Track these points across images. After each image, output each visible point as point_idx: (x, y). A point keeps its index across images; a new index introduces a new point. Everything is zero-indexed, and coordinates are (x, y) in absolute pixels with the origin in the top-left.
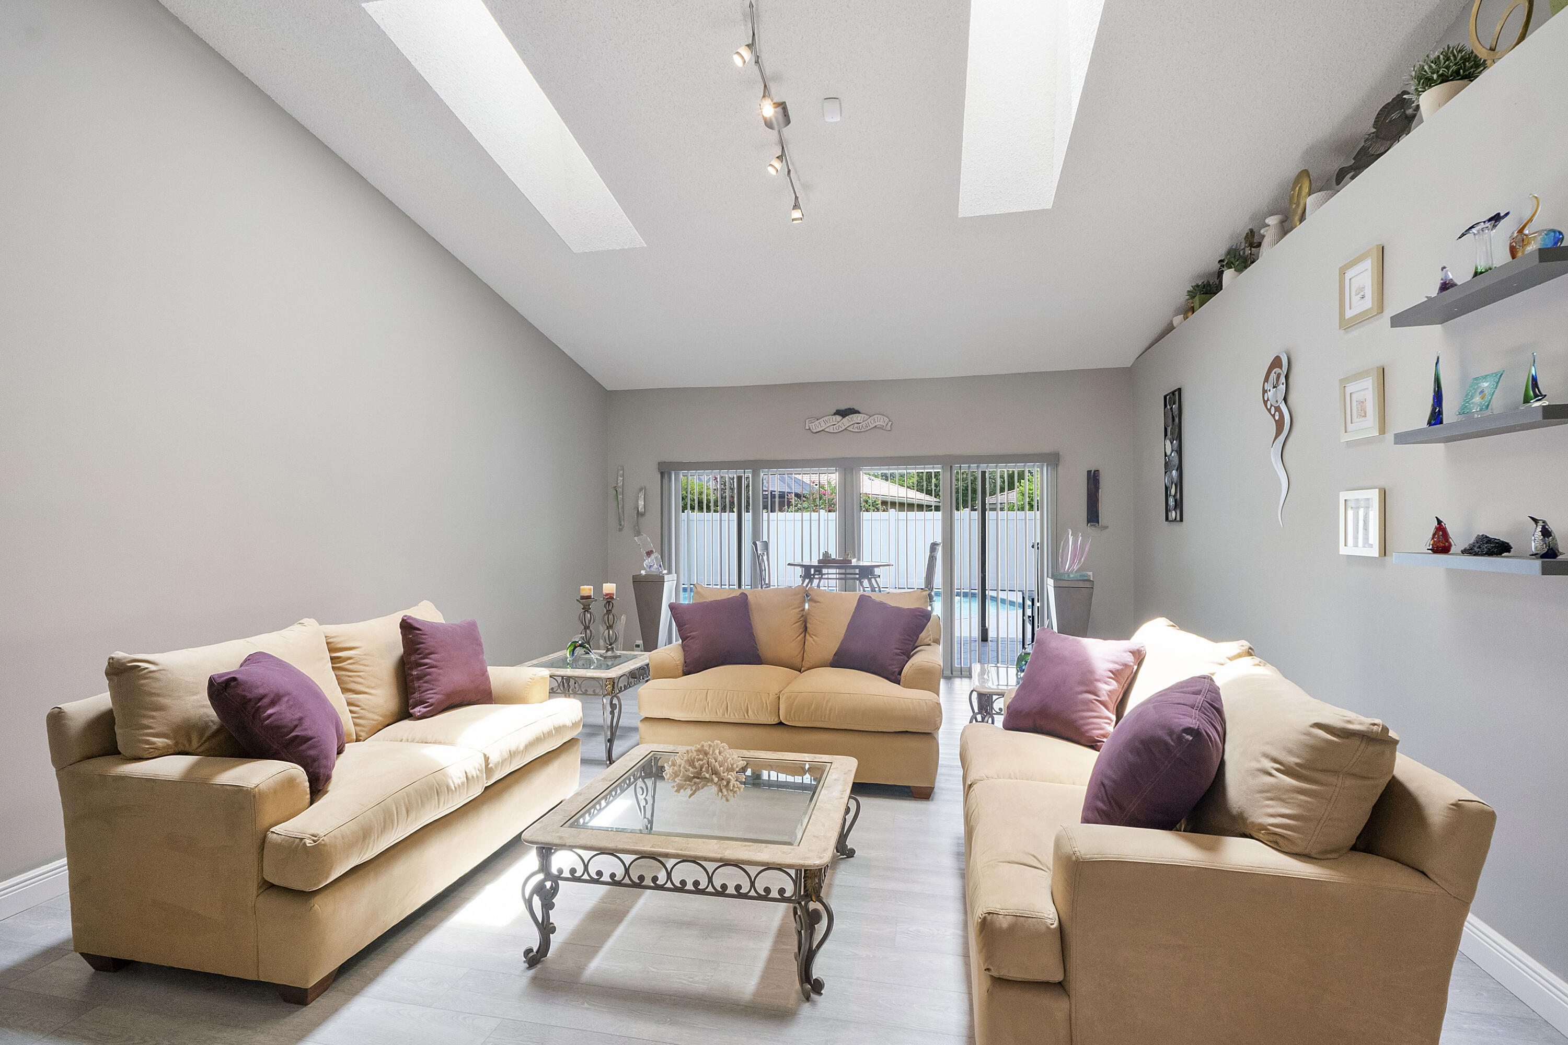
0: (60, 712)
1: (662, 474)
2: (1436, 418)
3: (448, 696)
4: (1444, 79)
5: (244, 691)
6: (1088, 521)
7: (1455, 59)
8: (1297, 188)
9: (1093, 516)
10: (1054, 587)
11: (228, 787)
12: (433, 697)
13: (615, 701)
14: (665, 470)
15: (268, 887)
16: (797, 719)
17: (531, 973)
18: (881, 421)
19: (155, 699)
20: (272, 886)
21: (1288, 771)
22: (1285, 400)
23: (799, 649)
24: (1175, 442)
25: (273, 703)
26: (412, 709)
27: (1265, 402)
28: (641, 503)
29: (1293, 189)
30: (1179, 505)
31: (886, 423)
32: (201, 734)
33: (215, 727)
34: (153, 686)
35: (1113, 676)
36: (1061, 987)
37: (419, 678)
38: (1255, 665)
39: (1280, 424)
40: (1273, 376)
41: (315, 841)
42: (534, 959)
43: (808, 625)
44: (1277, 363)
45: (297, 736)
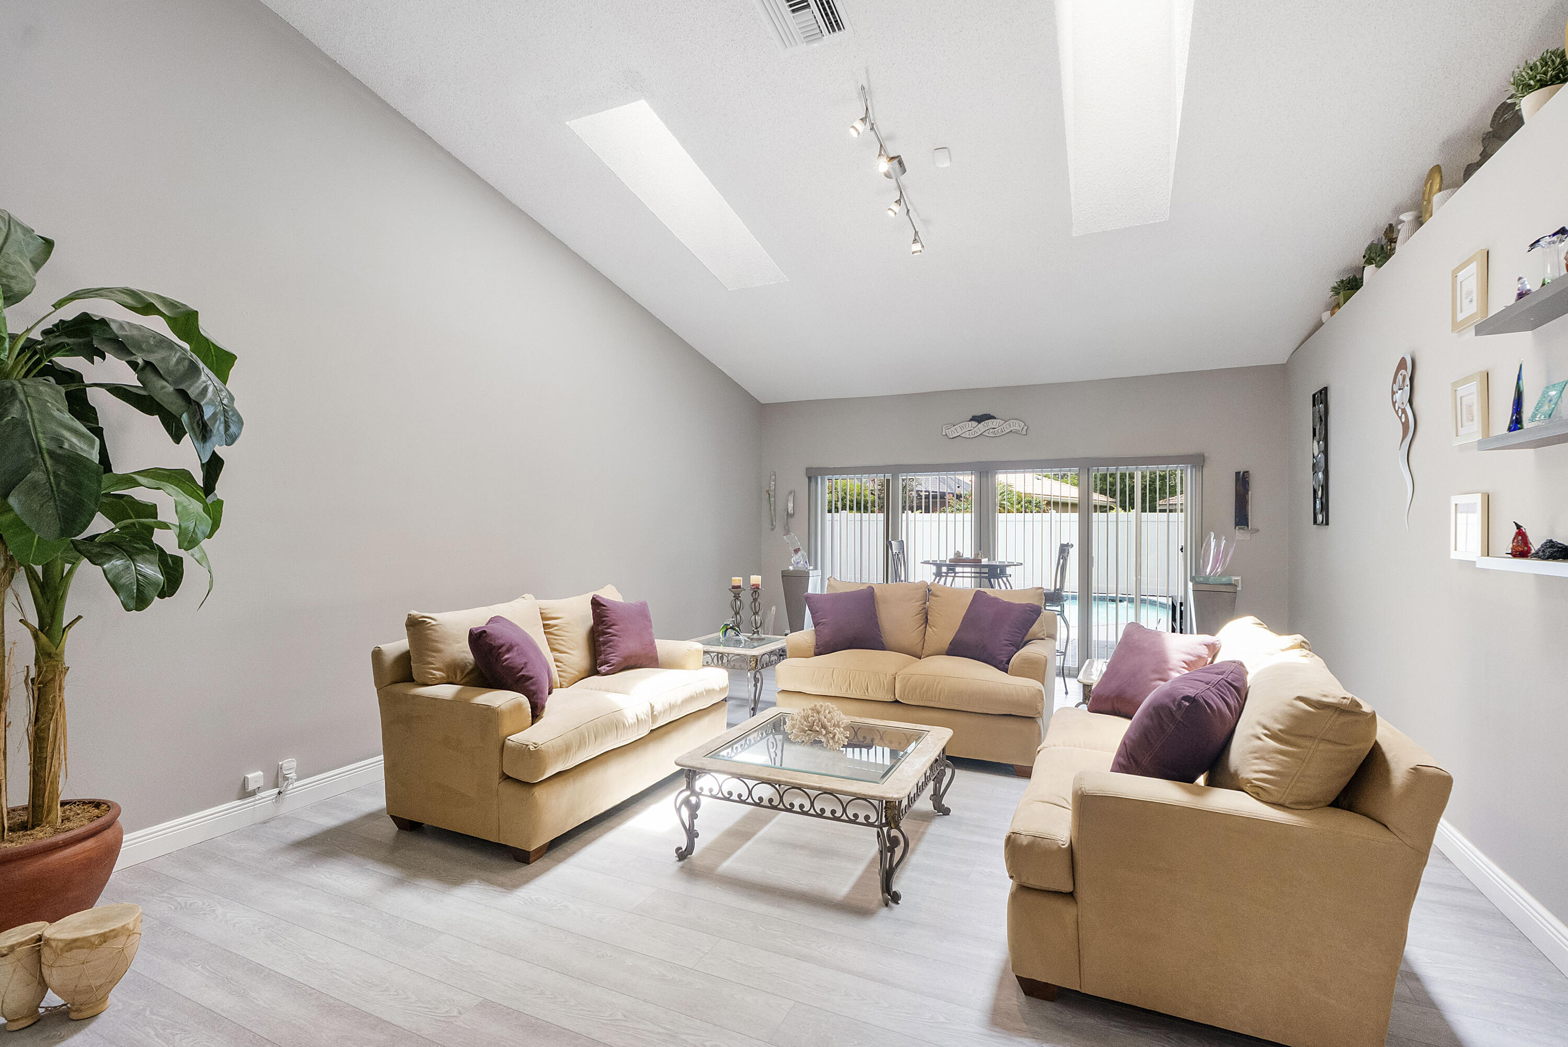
0: (379, 650)
1: (810, 478)
2: (1516, 424)
3: (626, 659)
4: (1543, 84)
5: (491, 640)
6: (1237, 524)
7: (1554, 64)
8: (1429, 185)
9: (1242, 519)
10: (1193, 591)
11: (482, 706)
12: (615, 659)
13: (758, 676)
14: (812, 475)
15: (506, 778)
16: (910, 698)
17: (681, 863)
18: (1017, 426)
19: (435, 644)
20: (508, 777)
21: (1273, 736)
22: (1410, 401)
23: (921, 638)
24: (1321, 442)
25: (508, 651)
26: (599, 667)
27: (1394, 403)
28: (791, 505)
29: (1426, 185)
30: (1325, 508)
31: (1021, 428)
32: (462, 672)
33: (470, 667)
34: (434, 635)
35: (1186, 666)
36: (1071, 896)
37: (605, 643)
39: (1405, 426)
40: (1400, 377)
41: (535, 748)
42: (683, 855)
43: (929, 617)
44: (1402, 364)
45: (523, 675)
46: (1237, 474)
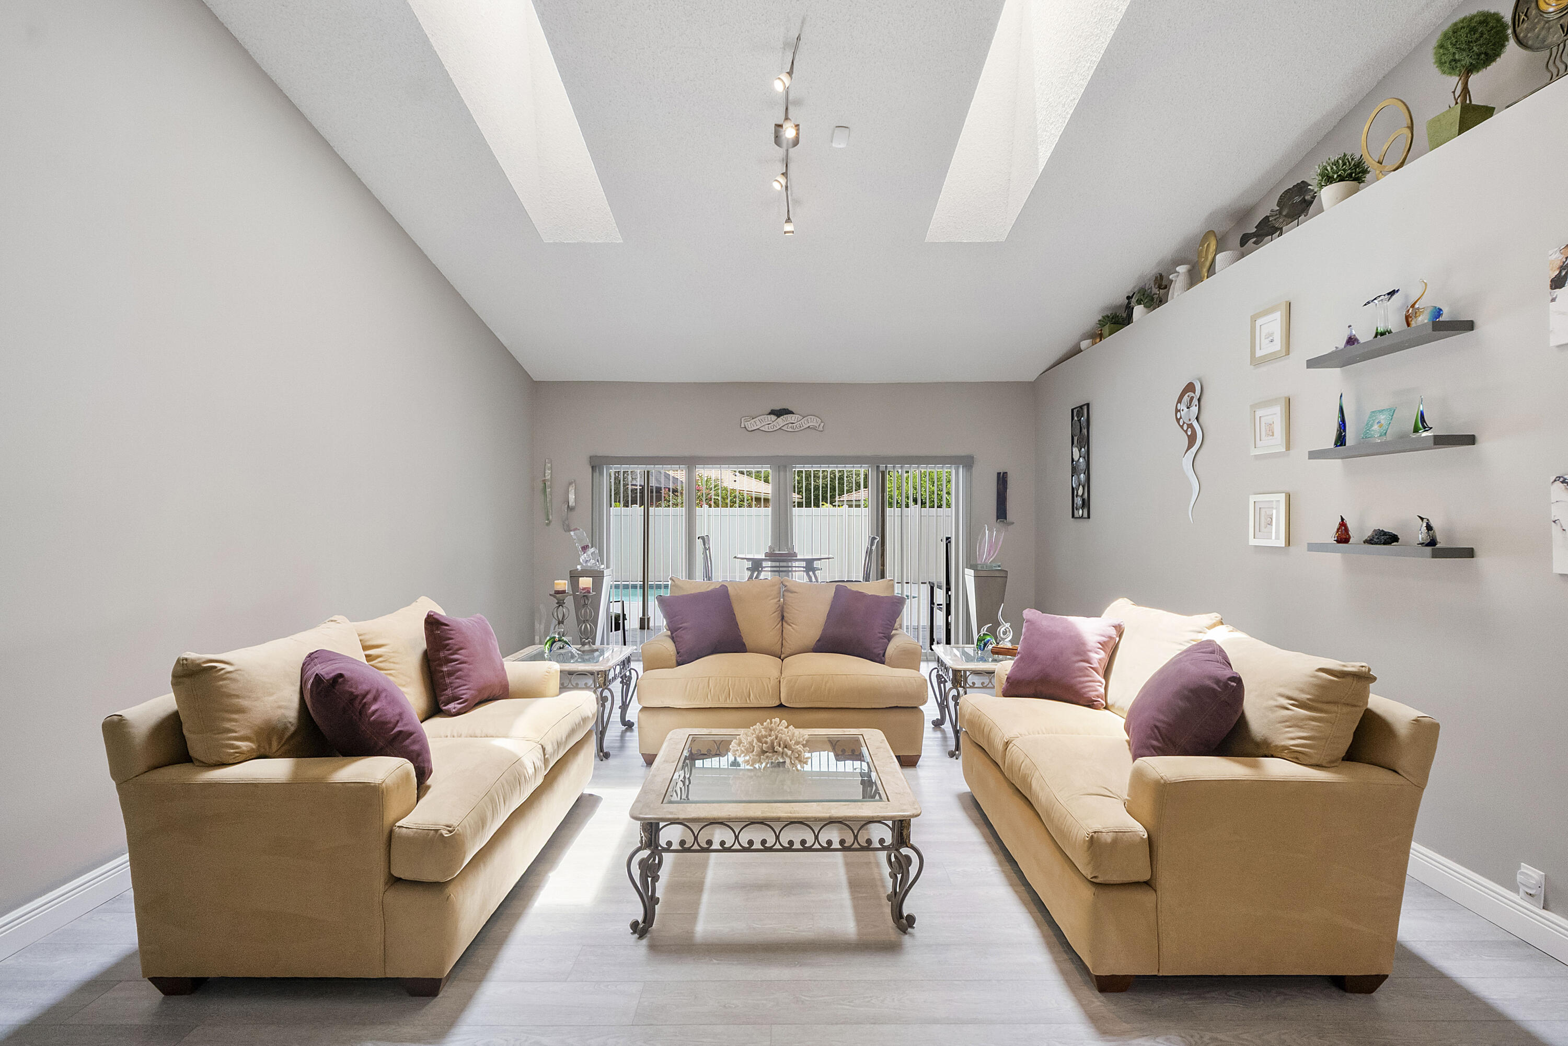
0: (121, 720)
1: (592, 467)
2: (1341, 440)
3: (480, 691)
4: (1341, 179)
5: (352, 687)
6: (998, 518)
7: (1350, 164)
8: (1206, 245)
9: (1002, 513)
10: (974, 577)
11: (349, 785)
12: (466, 692)
14: (597, 464)
15: (395, 881)
16: (798, 700)
17: (644, 942)
18: (813, 422)
19: (235, 701)
20: (399, 880)
21: (1301, 705)
22: (1197, 418)
23: (778, 638)
24: (1083, 449)
25: (375, 699)
26: (445, 706)
27: (1178, 420)
28: (572, 497)
29: (1202, 245)
30: (1086, 504)
31: (818, 424)
32: (280, 738)
33: (292, 729)
34: (232, 687)
35: (1101, 647)
36: (1148, 884)
37: (450, 674)
38: (1230, 631)
39: (1192, 439)
40: (1186, 399)
41: (450, 832)
42: (641, 929)
43: (785, 614)
44: (1190, 387)
45: (400, 732)
46: (999, 474)
